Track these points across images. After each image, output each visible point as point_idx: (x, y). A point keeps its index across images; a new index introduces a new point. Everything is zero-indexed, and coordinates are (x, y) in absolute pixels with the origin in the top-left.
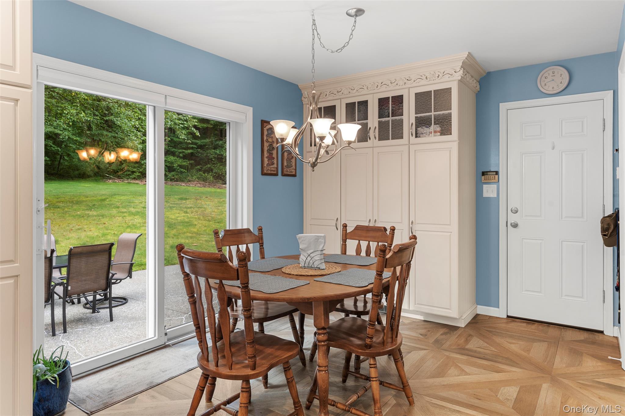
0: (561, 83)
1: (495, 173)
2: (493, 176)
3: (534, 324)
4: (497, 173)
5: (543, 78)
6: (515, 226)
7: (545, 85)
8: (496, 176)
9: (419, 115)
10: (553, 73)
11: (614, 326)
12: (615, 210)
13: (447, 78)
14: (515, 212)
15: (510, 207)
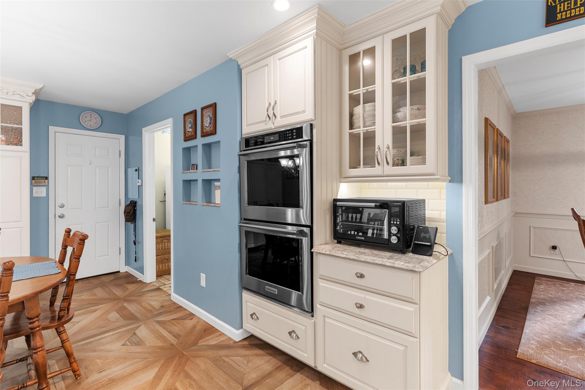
0: (96, 123)
1: (45, 178)
2: (43, 180)
3: (78, 281)
4: (47, 178)
5: (84, 117)
6: (62, 217)
7: (85, 122)
8: (46, 180)
9: (3, 124)
10: (91, 115)
11: (125, 266)
12: (131, 201)
13: (17, 97)
14: (62, 206)
15: (59, 203)
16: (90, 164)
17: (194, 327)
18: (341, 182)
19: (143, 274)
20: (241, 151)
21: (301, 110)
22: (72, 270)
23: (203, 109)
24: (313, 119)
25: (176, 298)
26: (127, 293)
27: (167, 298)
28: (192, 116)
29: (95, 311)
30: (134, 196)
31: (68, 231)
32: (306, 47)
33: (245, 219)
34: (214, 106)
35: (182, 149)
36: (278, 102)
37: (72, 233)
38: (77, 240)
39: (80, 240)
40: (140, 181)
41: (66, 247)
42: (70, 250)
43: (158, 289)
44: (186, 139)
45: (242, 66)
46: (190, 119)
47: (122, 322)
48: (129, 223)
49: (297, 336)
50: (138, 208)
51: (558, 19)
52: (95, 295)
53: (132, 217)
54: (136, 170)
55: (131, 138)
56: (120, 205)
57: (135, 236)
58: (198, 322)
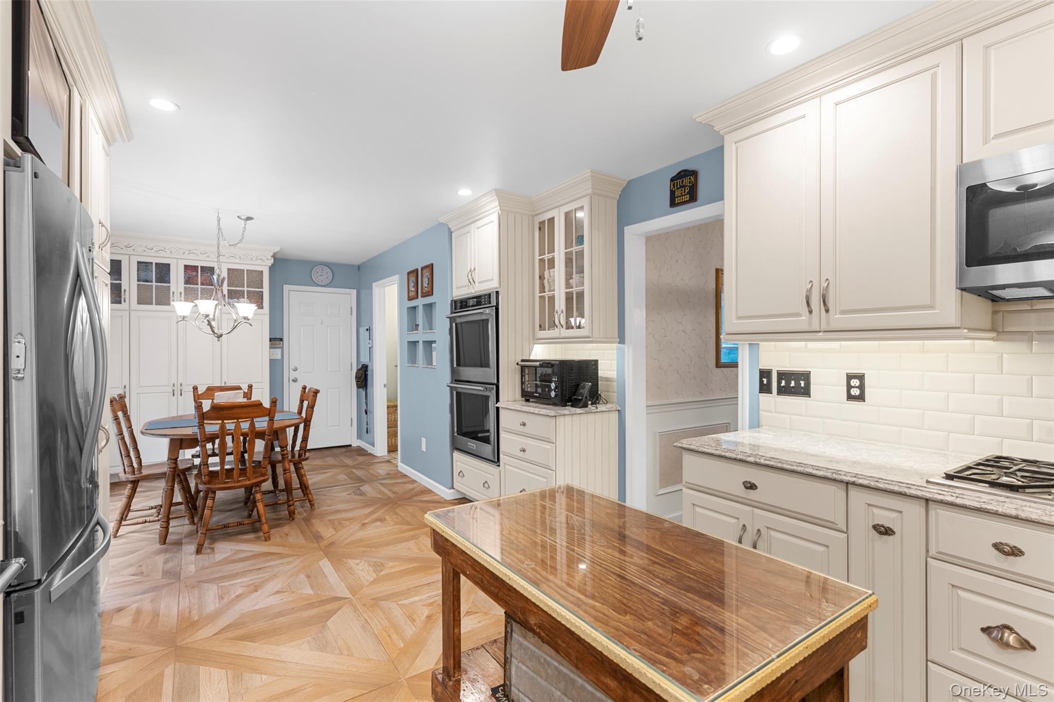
0: (327, 278)
1: (281, 340)
2: (279, 342)
5: (316, 273)
6: (295, 381)
7: (317, 277)
8: (281, 342)
10: (322, 270)
11: (357, 439)
12: (362, 365)
13: (259, 262)
14: (295, 370)
15: (292, 367)
16: (322, 324)
17: (413, 489)
18: (535, 344)
19: (374, 446)
20: (452, 313)
21: (490, 278)
22: (309, 418)
23: (422, 269)
24: (498, 286)
25: (403, 468)
26: (356, 462)
27: (394, 469)
28: (415, 274)
29: (326, 473)
30: (364, 360)
31: (304, 388)
32: (493, 221)
33: (456, 380)
34: (431, 267)
35: (406, 309)
36: (476, 269)
37: (307, 391)
38: (312, 394)
39: (314, 393)
40: (370, 341)
41: (303, 401)
42: (306, 403)
43: (389, 461)
44: (410, 299)
45: (452, 230)
46: (413, 279)
47: (349, 481)
48: (361, 389)
49: (489, 486)
50: (369, 373)
51: (676, 202)
52: (327, 462)
53: (364, 382)
54: (367, 330)
55: (363, 292)
56: (351, 370)
57: (367, 405)
58: (418, 486)
